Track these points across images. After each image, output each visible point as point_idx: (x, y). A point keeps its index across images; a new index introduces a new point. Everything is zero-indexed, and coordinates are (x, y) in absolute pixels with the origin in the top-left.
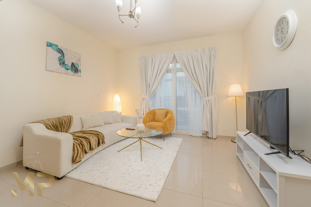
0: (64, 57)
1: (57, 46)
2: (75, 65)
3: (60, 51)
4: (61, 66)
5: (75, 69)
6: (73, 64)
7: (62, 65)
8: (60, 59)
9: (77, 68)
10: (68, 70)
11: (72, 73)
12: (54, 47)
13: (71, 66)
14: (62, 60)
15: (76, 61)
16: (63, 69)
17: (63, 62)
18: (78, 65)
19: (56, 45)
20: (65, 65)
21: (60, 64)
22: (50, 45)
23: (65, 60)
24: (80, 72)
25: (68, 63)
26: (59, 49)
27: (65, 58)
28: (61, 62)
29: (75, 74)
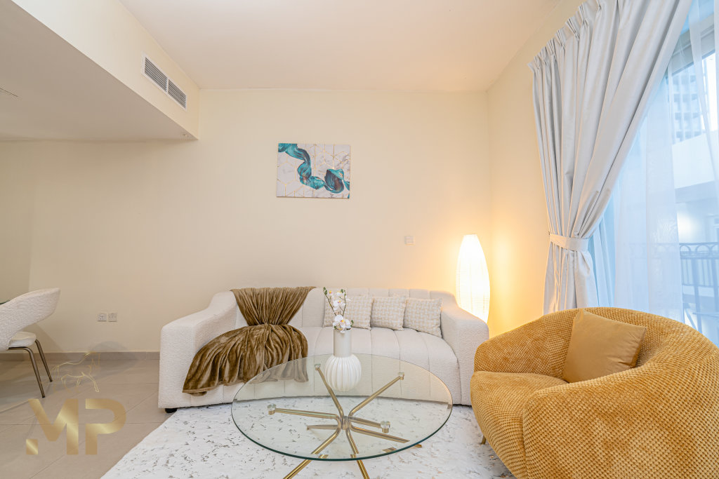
0: (309, 164)
1: (296, 145)
2: (335, 173)
3: (303, 154)
4: (303, 183)
5: (334, 182)
6: (329, 172)
7: (305, 181)
8: (302, 169)
9: (339, 179)
10: (317, 188)
11: (328, 193)
12: (290, 150)
13: (326, 178)
14: (304, 171)
15: (338, 165)
16: (307, 189)
17: (307, 174)
18: (342, 172)
19: (293, 145)
20: (313, 178)
21: (302, 180)
22: (283, 148)
23: (311, 170)
24: (348, 187)
25: (318, 172)
26: (299, 150)
27: (312, 166)
28: (304, 174)
29: (335, 195)
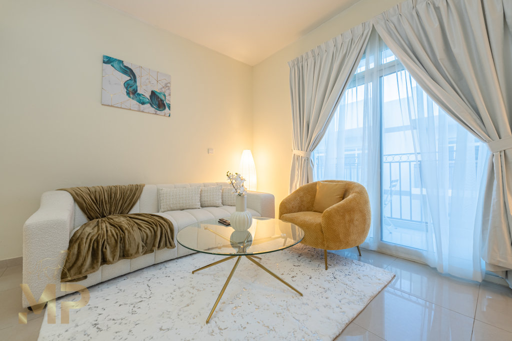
0: (135, 81)
1: (123, 61)
2: (159, 95)
3: (128, 71)
4: (130, 97)
5: (158, 102)
6: (153, 93)
7: (132, 96)
8: (128, 85)
9: (162, 100)
10: (143, 103)
11: (152, 110)
12: (116, 64)
13: (151, 97)
14: (131, 87)
15: (161, 89)
16: (133, 103)
17: (134, 90)
18: (165, 95)
19: (119, 60)
20: (139, 95)
21: (128, 94)
22: (108, 60)
23: (137, 87)
24: (169, 108)
25: (144, 90)
26: (125, 67)
27: (138, 84)
28: (131, 89)
29: (158, 112)
